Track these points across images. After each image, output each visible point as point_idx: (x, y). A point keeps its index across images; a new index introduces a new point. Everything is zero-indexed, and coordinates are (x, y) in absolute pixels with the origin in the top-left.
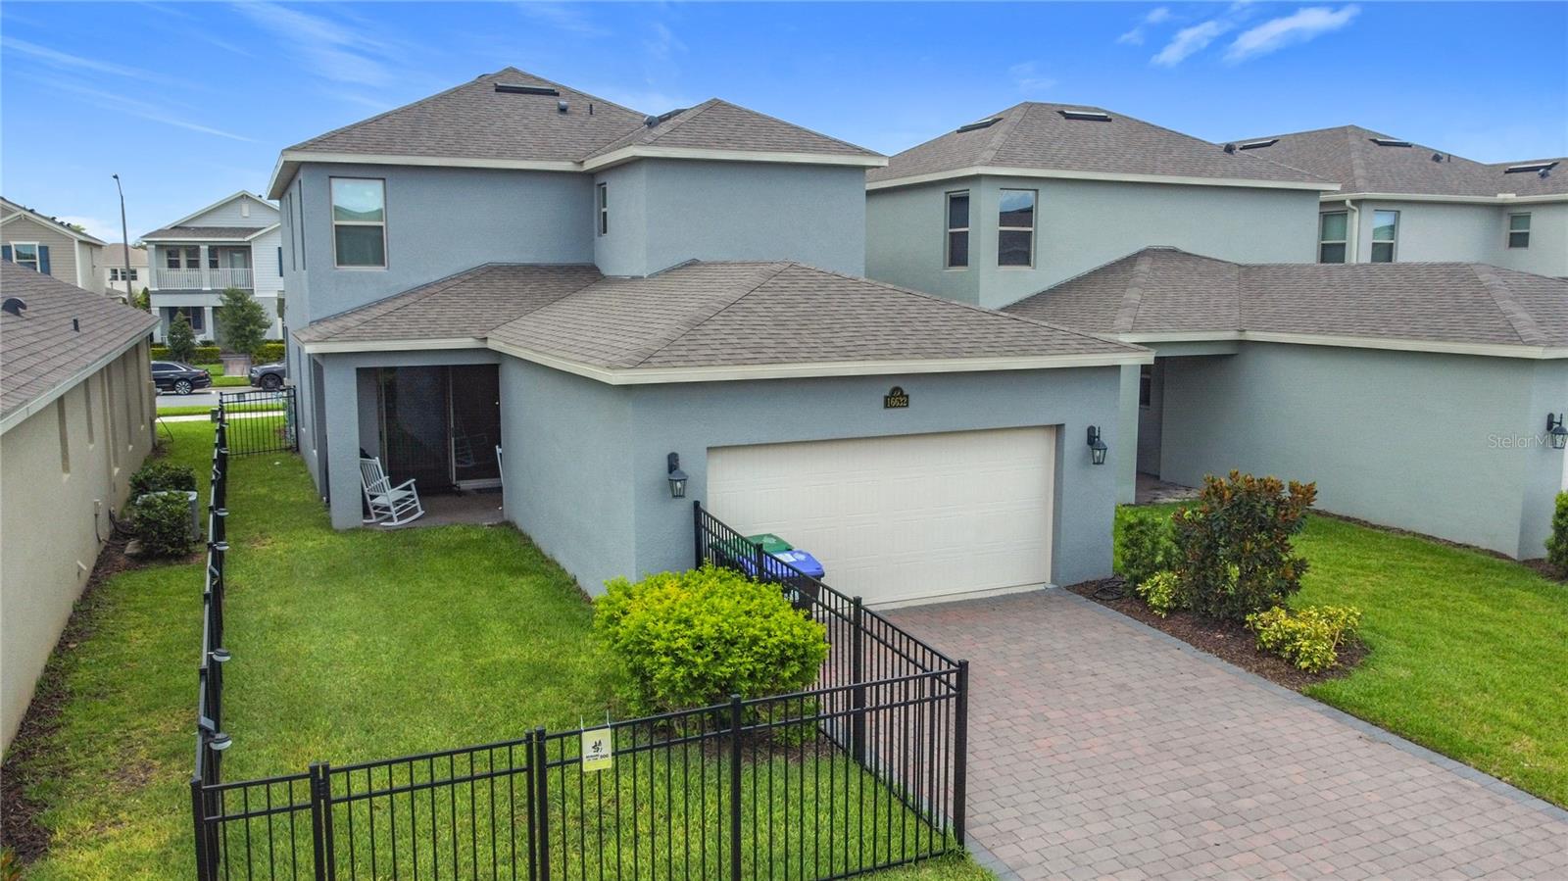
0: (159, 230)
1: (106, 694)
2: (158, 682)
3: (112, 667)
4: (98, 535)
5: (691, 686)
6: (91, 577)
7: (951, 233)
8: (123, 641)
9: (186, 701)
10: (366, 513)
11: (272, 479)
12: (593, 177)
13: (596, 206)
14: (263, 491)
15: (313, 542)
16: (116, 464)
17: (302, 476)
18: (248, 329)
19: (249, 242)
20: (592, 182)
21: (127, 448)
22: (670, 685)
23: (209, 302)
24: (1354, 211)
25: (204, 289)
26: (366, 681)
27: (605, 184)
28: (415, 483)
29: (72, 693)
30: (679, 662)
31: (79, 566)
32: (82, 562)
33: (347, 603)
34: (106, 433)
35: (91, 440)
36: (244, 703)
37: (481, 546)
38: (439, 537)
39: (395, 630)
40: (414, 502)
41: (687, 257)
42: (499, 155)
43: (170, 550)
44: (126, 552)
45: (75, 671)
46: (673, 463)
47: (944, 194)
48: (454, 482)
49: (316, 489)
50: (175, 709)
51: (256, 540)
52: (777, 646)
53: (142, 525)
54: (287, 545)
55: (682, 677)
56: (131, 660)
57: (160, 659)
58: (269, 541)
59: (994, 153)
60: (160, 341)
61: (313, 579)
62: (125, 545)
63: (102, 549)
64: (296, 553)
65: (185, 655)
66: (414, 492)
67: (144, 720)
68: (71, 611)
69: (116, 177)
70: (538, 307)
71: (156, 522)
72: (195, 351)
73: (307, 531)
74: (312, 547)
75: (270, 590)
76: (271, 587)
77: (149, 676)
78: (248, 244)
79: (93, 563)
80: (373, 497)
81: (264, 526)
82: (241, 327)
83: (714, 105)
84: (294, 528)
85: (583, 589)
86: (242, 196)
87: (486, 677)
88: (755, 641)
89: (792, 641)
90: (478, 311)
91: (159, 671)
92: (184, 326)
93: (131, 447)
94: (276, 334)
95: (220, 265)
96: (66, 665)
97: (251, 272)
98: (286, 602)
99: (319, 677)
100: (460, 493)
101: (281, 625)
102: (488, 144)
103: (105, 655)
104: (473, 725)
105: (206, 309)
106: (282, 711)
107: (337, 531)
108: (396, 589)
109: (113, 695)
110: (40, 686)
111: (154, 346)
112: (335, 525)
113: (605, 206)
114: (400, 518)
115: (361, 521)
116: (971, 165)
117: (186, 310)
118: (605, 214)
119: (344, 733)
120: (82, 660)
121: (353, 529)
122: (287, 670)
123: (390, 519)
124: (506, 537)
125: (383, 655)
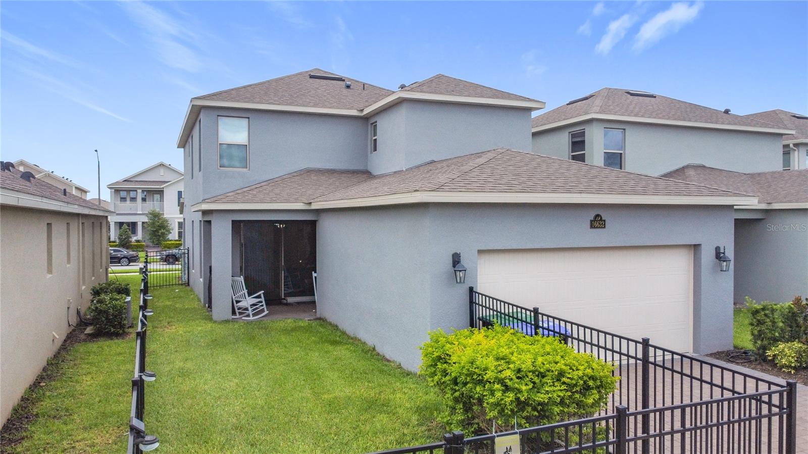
0: (117, 182)
1: (61, 416)
2: (98, 408)
3: (67, 398)
4: (68, 322)
5: (516, 410)
6: (62, 345)
7: (572, 156)
8: (77, 382)
9: (118, 422)
10: (234, 313)
11: (174, 298)
12: (368, 121)
13: (369, 134)
14: (168, 303)
15: (201, 328)
16: (84, 284)
17: (192, 296)
18: (160, 232)
19: (163, 188)
20: (368, 122)
21: (91, 278)
22: (499, 408)
23: (140, 220)
24: (795, 150)
25: (138, 213)
26: (246, 410)
27: (376, 122)
28: (263, 293)
29: (37, 415)
30: (507, 388)
31: (53, 335)
32: (56, 333)
33: (227, 360)
34: (79, 263)
35: (69, 261)
36: (159, 424)
37: (307, 329)
38: (281, 324)
39: (262, 376)
40: (262, 306)
41: (429, 159)
42: (315, 106)
43: (112, 330)
44: (86, 332)
45: (42, 401)
46: (456, 260)
47: (568, 133)
48: (283, 297)
49: (201, 302)
50: (110, 427)
51: (165, 327)
52: (581, 378)
53: (96, 314)
54: (185, 329)
55: (511, 401)
56: (81, 394)
57: (101, 393)
58: (174, 327)
59: (599, 108)
60: (114, 240)
61: (203, 347)
62: (85, 329)
63: (71, 330)
64: (191, 333)
65: (119, 391)
66: (263, 299)
67: (86, 435)
68: (45, 364)
69: (96, 151)
70: (339, 189)
71: (105, 312)
72: (131, 245)
73: (197, 322)
74: (201, 330)
75: (175, 353)
76: (176, 351)
77: (93, 404)
78: (162, 189)
79: (64, 338)
80: (238, 302)
81: (170, 320)
82: (157, 231)
83: (439, 77)
84: (189, 320)
85: (381, 353)
86: (160, 165)
87: (333, 406)
88: (561, 374)
89: (592, 374)
90: (304, 190)
91: (100, 401)
92: (126, 231)
93: (93, 278)
94: (175, 237)
95: (147, 200)
96: (36, 397)
97: (163, 204)
98: (186, 360)
99: (212, 406)
100: (287, 304)
101: (184, 374)
102: (308, 100)
103: (64, 391)
104: (332, 442)
105: (138, 223)
106: (188, 429)
107: (215, 322)
108: (258, 353)
109: (66, 417)
110: (15, 410)
111: (110, 242)
112: (215, 317)
113: (375, 135)
114: (254, 315)
115: (230, 316)
116: (586, 113)
117: (128, 224)
118: (375, 140)
119: (234, 447)
120: (48, 393)
121: (225, 321)
122: (190, 401)
123: (248, 316)
124: (321, 325)
125: (256, 392)
